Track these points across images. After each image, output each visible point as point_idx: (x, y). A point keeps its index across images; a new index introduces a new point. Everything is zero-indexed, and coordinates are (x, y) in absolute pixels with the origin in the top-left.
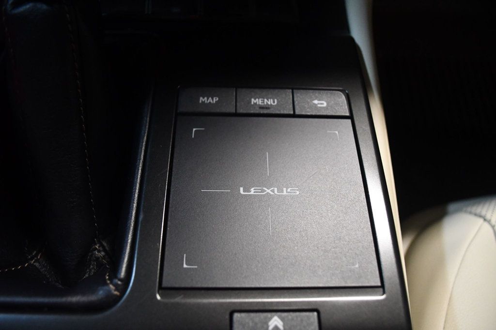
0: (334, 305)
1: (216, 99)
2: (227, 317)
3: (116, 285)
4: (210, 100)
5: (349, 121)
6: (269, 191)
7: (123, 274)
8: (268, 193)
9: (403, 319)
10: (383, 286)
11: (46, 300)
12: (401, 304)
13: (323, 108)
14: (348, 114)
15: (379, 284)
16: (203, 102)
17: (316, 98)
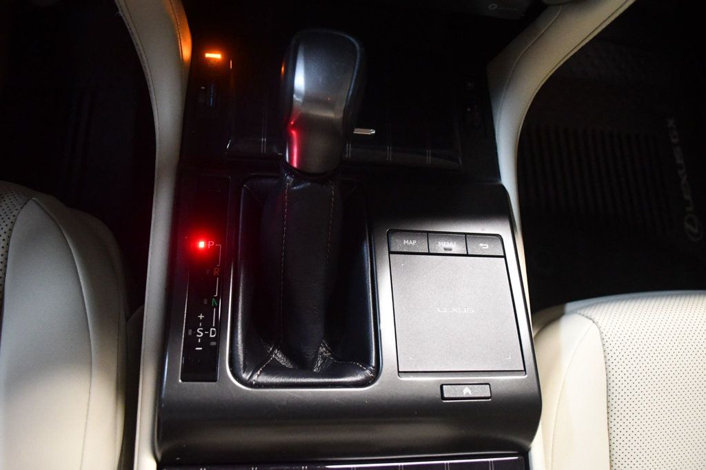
0: (498, 381)
1: (414, 242)
2: (439, 389)
3: (370, 370)
4: (411, 242)
5: (503, 259)
6: (456, 310)
7: (373, 364)
8: (455, 312)
9: (536, 390)
10: (525, 370)
11: (327, 380)
12: (536, 386)
13: (486, 249)
14: (503, 254)
15: (523, 369)
16: (406, 244)
17: (482, 242)
